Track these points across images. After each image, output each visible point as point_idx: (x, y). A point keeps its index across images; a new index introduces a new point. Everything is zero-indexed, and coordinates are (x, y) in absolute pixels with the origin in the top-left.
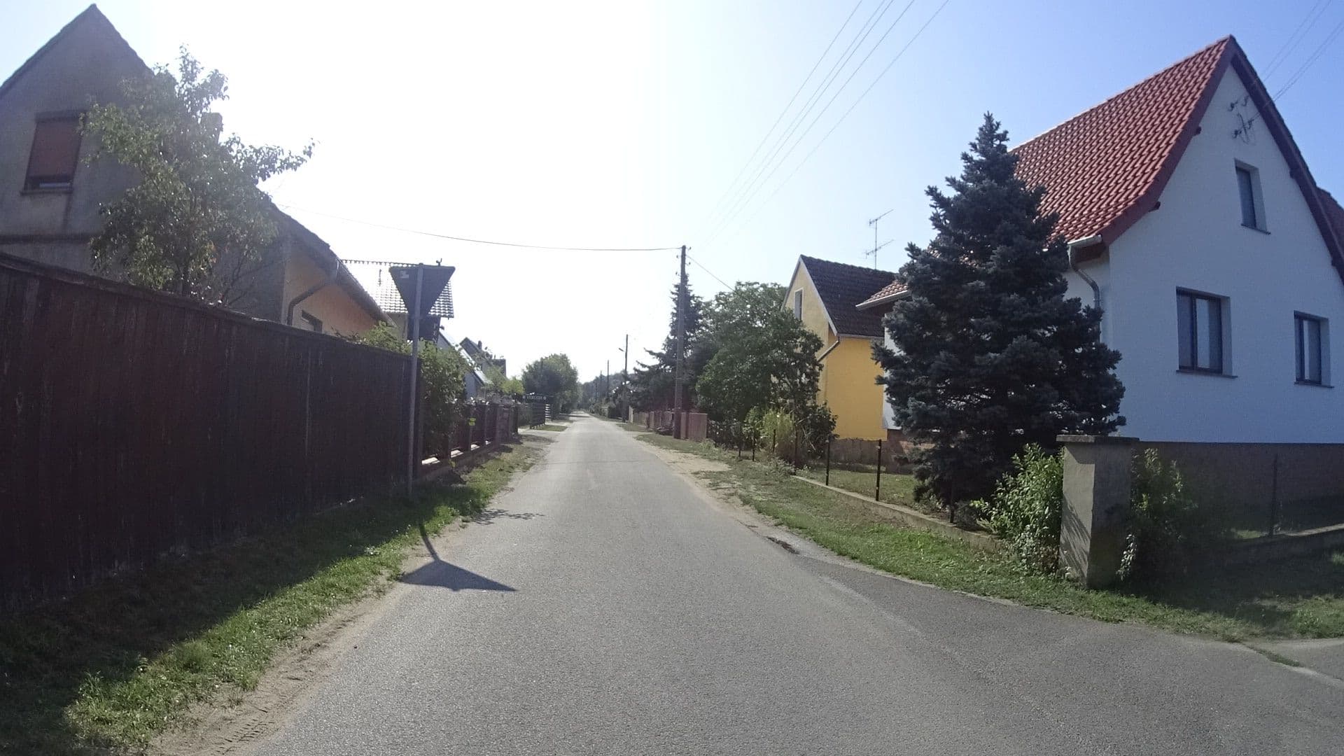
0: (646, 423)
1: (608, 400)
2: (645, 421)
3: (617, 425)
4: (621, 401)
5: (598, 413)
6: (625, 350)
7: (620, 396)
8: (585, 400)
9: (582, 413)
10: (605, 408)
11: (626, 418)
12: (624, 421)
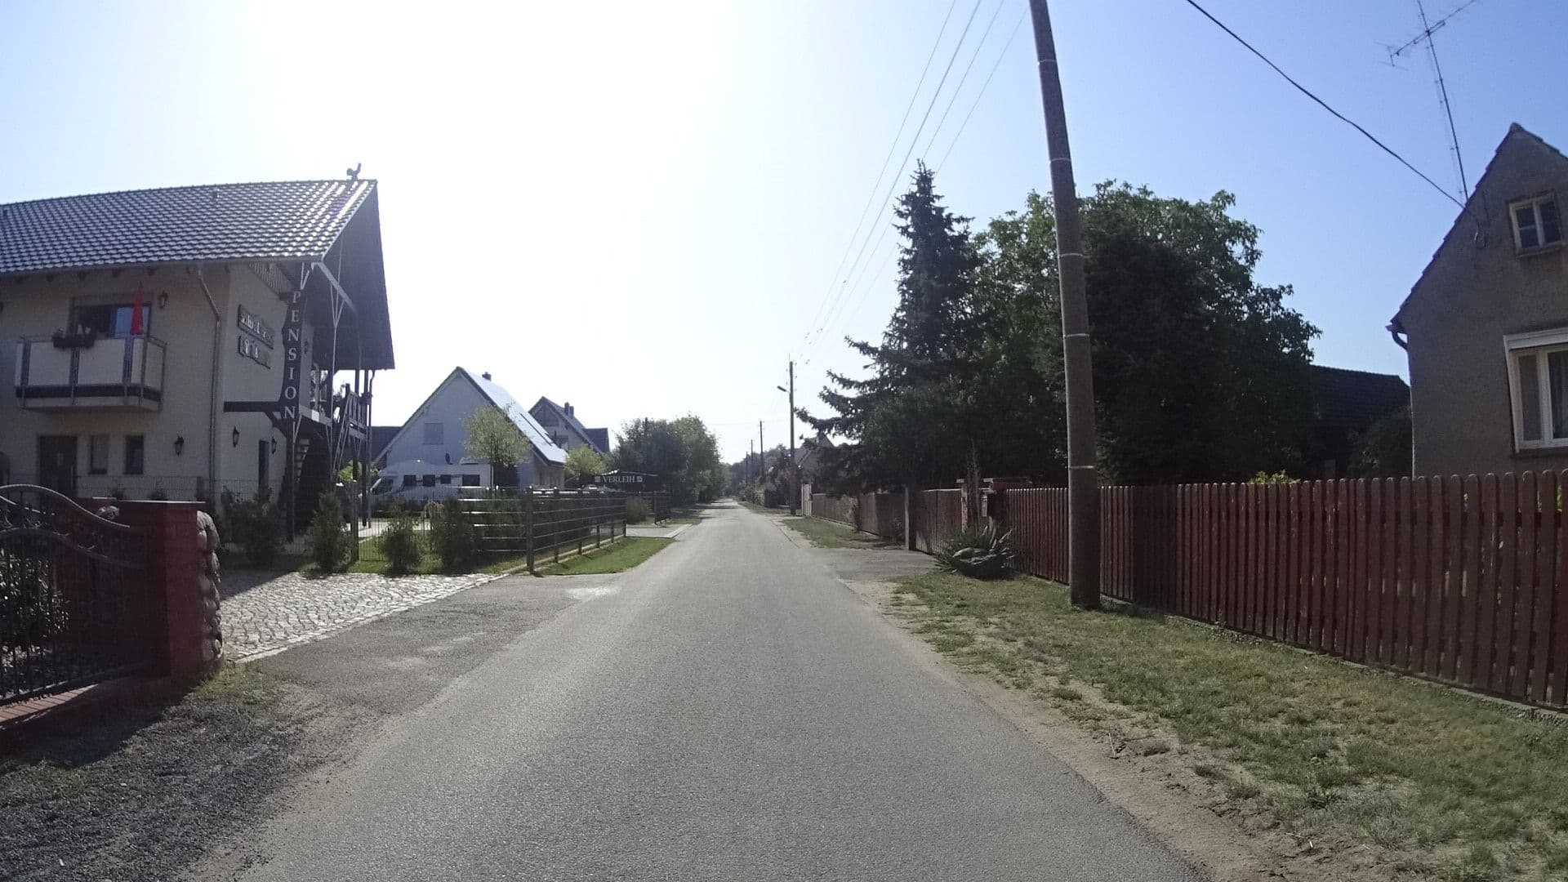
0: (851, 519)
1: (763, 481)
2: (849, 514)
3: (783, 521)
4: (782, 480)
5: (750, 500)
6: (788, 388)
7: (781, 473)
8: (735, 483)
9: (731, 502)
10: (760, 493)
11: (796, 506)
12: (793, 513)
